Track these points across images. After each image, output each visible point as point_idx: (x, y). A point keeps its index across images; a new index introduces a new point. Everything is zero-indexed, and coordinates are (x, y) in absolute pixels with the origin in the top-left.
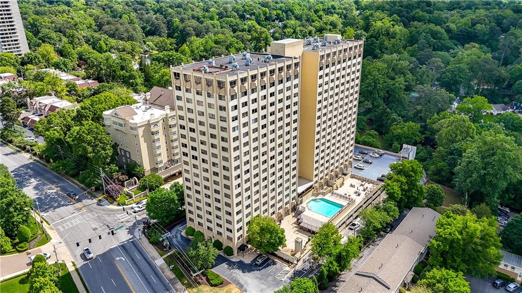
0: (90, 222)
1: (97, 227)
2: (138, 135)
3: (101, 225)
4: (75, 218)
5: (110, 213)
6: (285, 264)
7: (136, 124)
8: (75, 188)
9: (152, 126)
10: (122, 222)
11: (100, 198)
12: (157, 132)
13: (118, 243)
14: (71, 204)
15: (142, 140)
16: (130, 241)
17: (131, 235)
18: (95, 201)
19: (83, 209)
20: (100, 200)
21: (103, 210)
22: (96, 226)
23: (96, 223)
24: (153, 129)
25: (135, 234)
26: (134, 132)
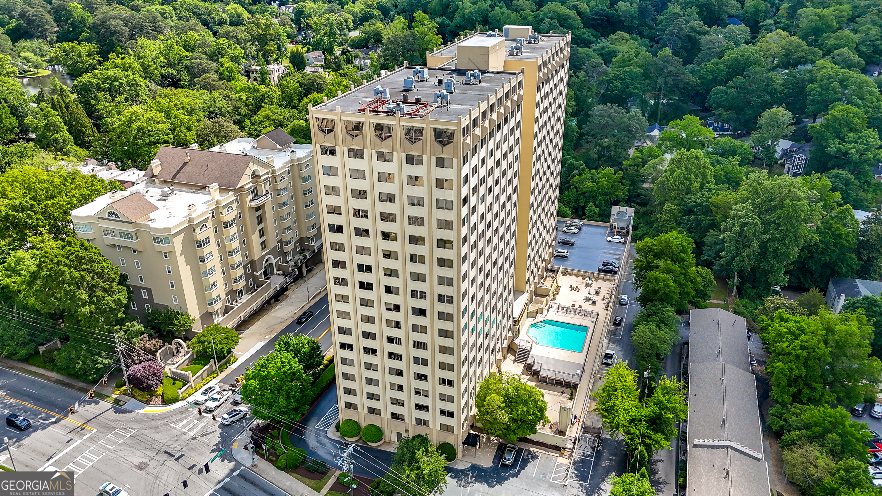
0: (121, 454)
1: (145, 460)
2: (172, 252)
3: (152, 454)
4: (79, 450)
5: (155, 423)
6: (552, 454)
7: (169, 229)
8: (44, 386)
9: (198, 230)
10: (194, 438)
11: (114, 396)
12: (207, 241)
13: (212, 486)
14: (53, 423)
15: (181, 260)
16: (235, 474)
17: (230, 461)
18: (105, 405)
19: (87, 428)
20: (117, 401)
21: (137, 421)
22: (141, 460)
23: (138, 453)
24: (200, 235)
25: (238, 457)
26: (165, 247)
